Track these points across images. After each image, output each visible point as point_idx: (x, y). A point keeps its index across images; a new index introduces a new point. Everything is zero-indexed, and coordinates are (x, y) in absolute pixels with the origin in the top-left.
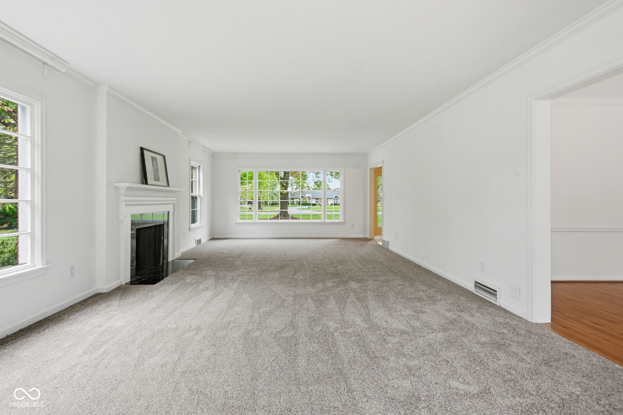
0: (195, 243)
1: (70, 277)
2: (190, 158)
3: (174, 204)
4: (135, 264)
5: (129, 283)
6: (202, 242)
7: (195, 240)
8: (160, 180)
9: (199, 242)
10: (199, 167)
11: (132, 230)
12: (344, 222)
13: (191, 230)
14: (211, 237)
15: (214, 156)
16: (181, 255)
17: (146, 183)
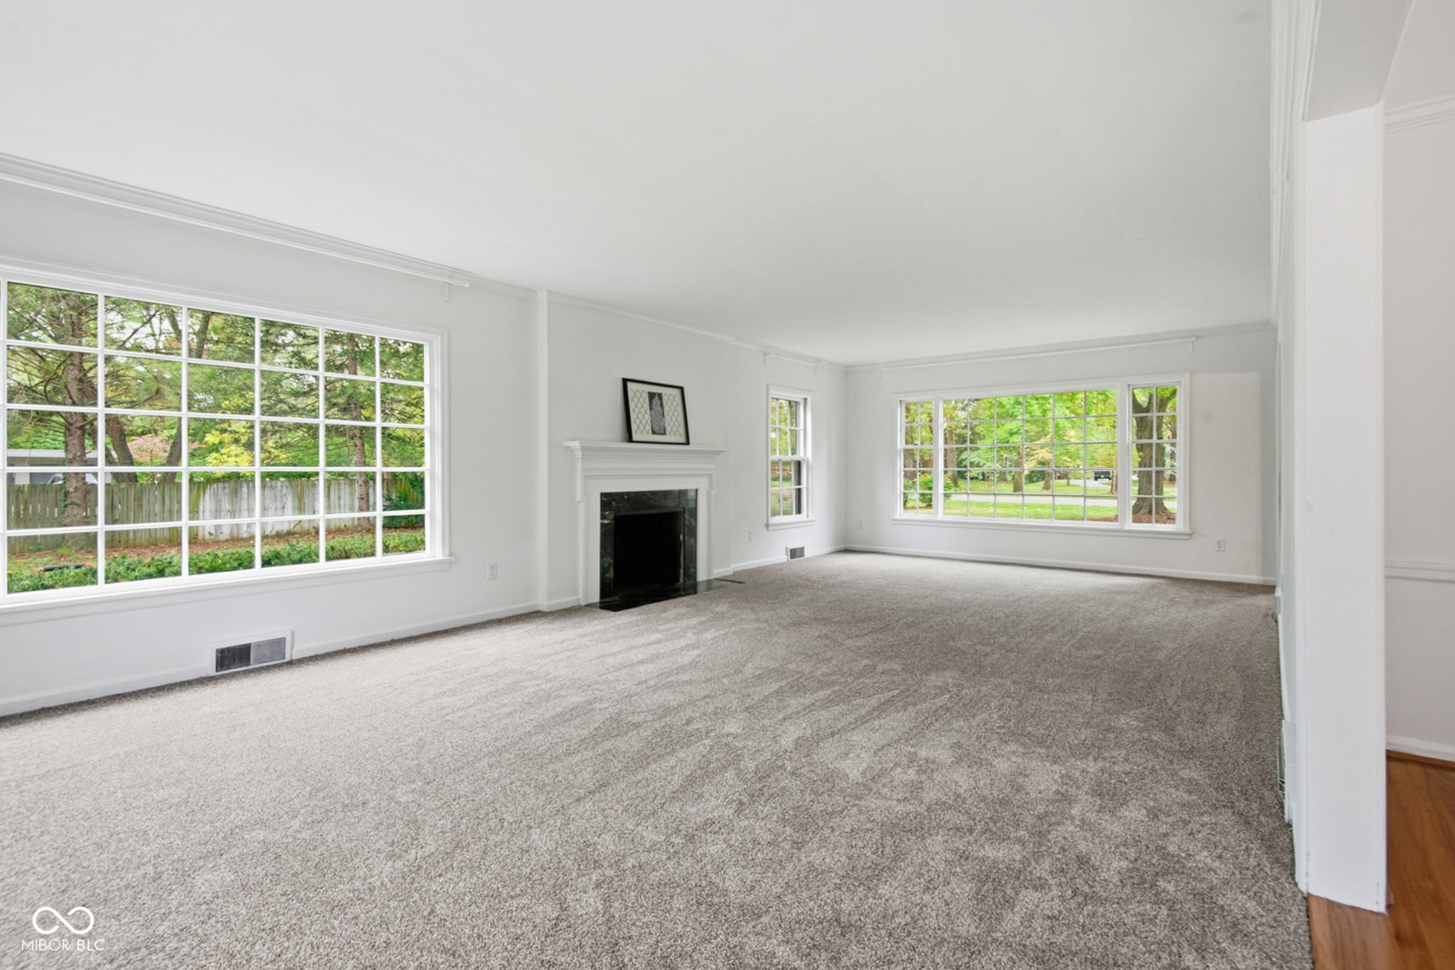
0: (787, 554)
1: (490, 579)
2: (768, 385)
3: (711, 475)
4: (613, 574)
5: (598, 605)
6: (808, 553)
7: (787, 548)
8: (667, 433)
9: (795, 553)
10: (805, 400)
11: (603, 517)
12: (1187, 530)
13: (770, 528)
14: (842, 546)
15: (848, 373)
16: (732, 573)
17: (630, 440)
